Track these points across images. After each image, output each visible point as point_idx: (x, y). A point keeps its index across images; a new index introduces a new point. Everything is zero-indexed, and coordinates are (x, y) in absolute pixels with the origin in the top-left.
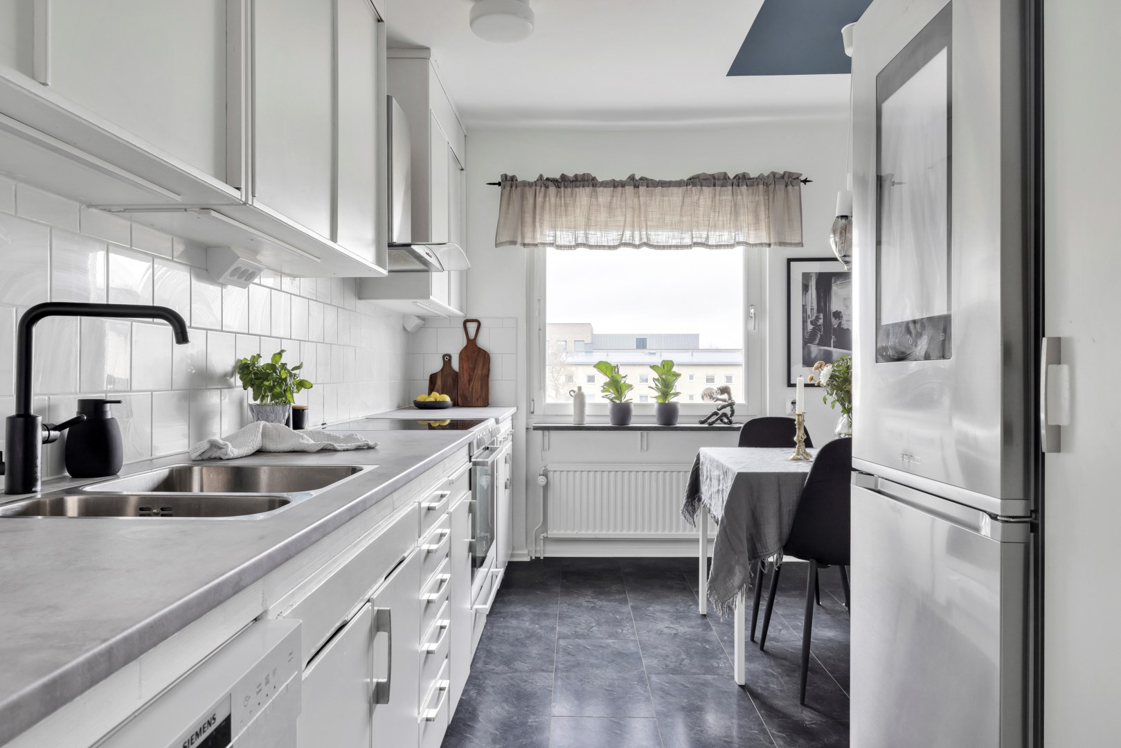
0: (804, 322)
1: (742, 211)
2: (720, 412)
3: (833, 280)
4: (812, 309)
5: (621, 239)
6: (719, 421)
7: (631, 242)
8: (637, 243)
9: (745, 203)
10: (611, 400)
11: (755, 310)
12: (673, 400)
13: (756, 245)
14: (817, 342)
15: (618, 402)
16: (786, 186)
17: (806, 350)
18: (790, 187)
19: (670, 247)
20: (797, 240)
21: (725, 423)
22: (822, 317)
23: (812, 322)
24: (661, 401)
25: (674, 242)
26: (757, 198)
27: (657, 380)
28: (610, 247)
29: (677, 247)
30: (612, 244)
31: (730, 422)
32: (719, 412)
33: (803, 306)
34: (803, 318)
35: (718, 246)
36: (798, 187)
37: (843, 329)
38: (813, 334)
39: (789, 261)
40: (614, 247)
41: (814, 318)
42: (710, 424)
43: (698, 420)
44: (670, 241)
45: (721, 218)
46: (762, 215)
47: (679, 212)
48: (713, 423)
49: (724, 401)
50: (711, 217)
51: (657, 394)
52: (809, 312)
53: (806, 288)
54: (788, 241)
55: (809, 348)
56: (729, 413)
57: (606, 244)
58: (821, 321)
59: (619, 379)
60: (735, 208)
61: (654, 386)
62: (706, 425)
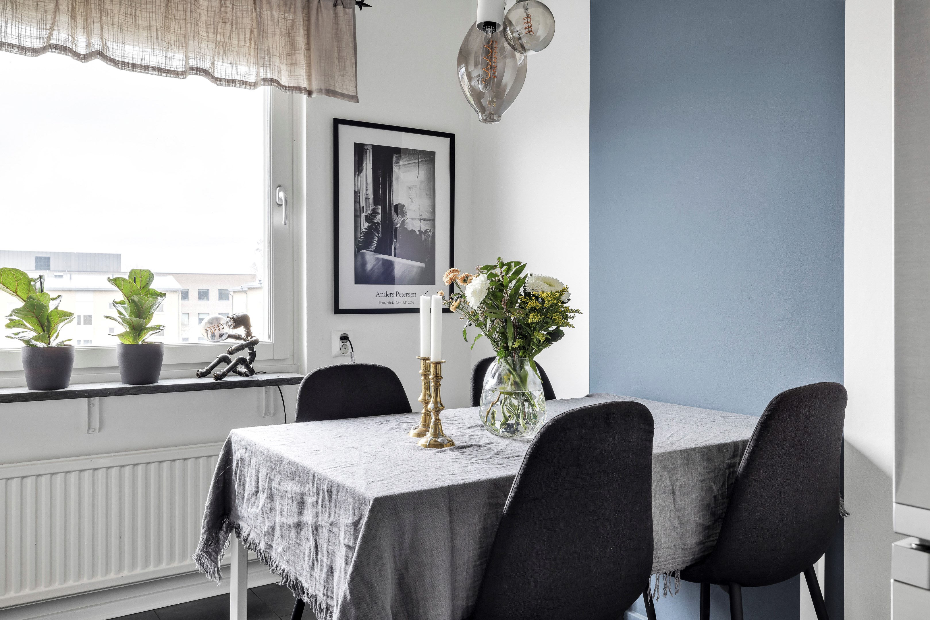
0: (357, 217)
1: (270, 30)
2: (234, 358)
3: (395, 159)
4: (367, 198)
5: (49, 38)
6: (231, 373)
7: (69, 45)
8: (82, 50)
9: (276, 18)
10: (27, 342)
11: (285, 193)
12: (150, 338)
13: (291, 88)
14: (373, 247)
15: (41, 345)
16: (335, 5)
17: (359, 258)
18: (340, 8)
19: (146, 68)
20: (350, 92)
21: (240, 374)
22: (380, 211)
23: (366, 217)
24: (129, 341)
25: (153, 62)
26: (292, 16)
27: (122, 303)
28: (23, 49)
29: (159, 71)
30: (28, 45)
31: (252, 372)
32: (230, 356)
33: (355, 192)
34: (356, 210)
35: (229, 82)
36: (351, 11)
37: (407, 229)
38: (369, 234)
39: (337, 122)
40: (34, 51)
41: (369, 212)
42: (218, 377)
43: (194, 371)
44: (147, 57)
45: (235, 36)
46: (301, 42)
47: (163, 9)
48: (224, 375)
49: (237, 337)
50: (219, 30)
51: (122, 329)
52: (363, 203)
53: (358, 167)
54: (340, 91)
55: (363, 256)
56: (248, 358)
57: (15, 42)
58: (379, 218)
59: (44, 302)
60: (259, 23)
61: (116, 315)
62: (210, 380)
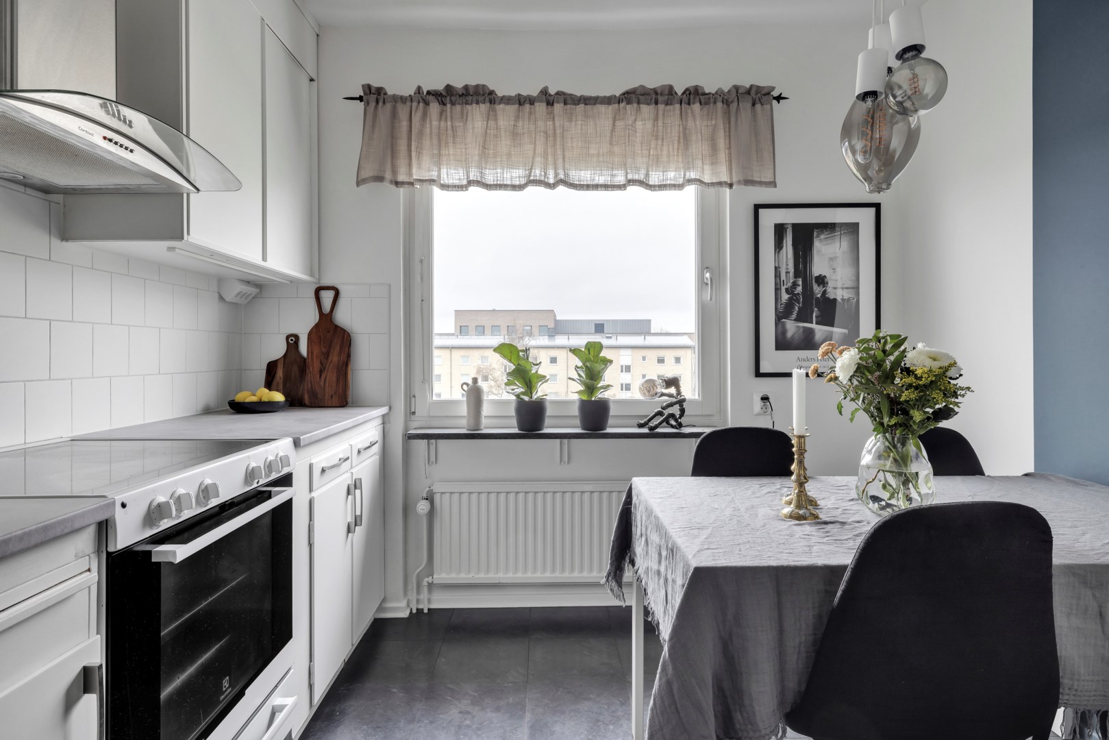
0: (777, 290)
1: (694, 138)
2: (666, 412)
3: (815, 234)
4: (787, 273)
5: (530, 176)
6: (664, 424)
7: (542, 178)
8: (551, 181)
9: (698, 127)
10: (518, 396)
11: (712, 274)
12: (600, 395)
13: (713, 184)
14: (794, 316)
15: (526, 398)
16: (754, 104)
17: (780, 327)
18: (758, 106)
19: (596, 187)
20: (769, 178)
21: (672, 426)
22: (800, 283)
23: (787, 290)
24: (585, 398)
25: (601, 180)
26: (714, 122)
27: (581, 367)
28: (514, 187)
29: (606, 187)
30: (518, 183)
31: (680, 425)
32: (664, 411)
33: (776, 268)
34: (776, 284)
35: (662, 187)
36: (769, 106)
37: (828, 298)
38: (789, 307)
39: (757, 207)
40: (520, 187)
41: (790, 284)
42: (652, 429)
43: (636, 422)
44: (597, 178)
45: (665, 148)
46: (722, 143)
47: (608, 138)
48: (656, 427)
49: (670, 396)
50: (652, 146)
51: (581, 388)
52: (783, 277)
53: (779, 245)
54: (758, 180)
55: (784, 325)
56: (677, 413)
57: (509, 183)
58: (799, 289)
59: (528, 367)
60: (685, 134)
61: (576, 377)
62: (645, 430)
